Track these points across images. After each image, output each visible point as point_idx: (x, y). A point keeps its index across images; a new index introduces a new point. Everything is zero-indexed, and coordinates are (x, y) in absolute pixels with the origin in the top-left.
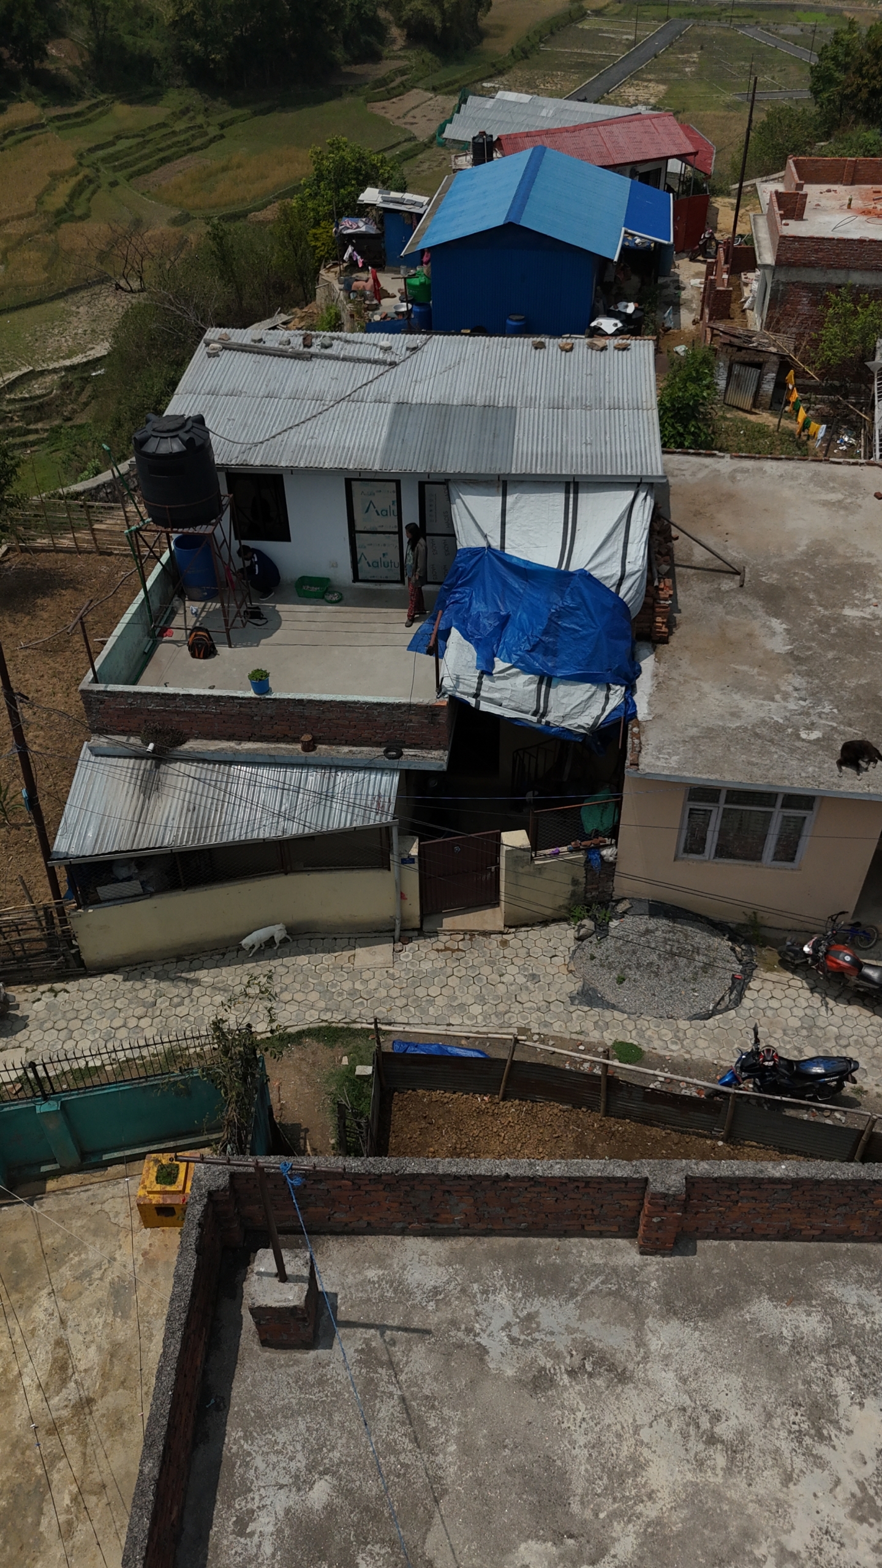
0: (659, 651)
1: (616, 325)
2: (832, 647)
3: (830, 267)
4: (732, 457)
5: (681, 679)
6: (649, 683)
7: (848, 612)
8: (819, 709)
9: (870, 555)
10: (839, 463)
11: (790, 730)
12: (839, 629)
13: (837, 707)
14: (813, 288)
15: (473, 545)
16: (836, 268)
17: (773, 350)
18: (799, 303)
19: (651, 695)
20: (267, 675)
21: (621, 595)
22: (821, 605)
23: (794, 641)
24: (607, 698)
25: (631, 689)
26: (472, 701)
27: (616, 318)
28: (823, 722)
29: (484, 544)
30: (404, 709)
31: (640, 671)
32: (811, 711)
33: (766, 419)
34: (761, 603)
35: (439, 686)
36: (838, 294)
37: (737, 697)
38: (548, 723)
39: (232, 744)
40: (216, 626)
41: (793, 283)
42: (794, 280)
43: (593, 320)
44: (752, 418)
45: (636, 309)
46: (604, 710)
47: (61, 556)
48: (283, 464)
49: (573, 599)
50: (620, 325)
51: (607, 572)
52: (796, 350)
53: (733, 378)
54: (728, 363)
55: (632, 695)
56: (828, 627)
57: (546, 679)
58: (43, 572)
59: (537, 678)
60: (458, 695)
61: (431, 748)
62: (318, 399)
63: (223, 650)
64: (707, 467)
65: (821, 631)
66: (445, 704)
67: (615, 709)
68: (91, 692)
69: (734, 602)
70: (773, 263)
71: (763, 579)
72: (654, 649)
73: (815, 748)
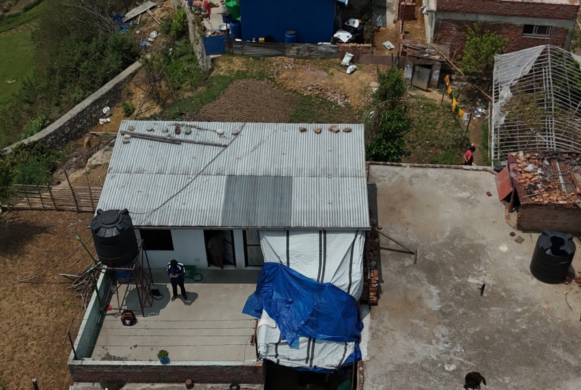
0: (372, 311)
1: (348, 37)
2: (462, 305)
3: (467, 12)
4: (411, 167)
5: (384, 330)
6: (367, 335)
7: (471, 280)
8: (455, 350)
9: (483, 238)
10: (468, 170)
11: (440, 365)
12: (465, 293)
13: (464, 348)
14: (458, 22)
15: (273, 261)
16: (470, 13)
17: (437, 57)
18: (451, 30)
19: (369, 342)
20: (167, 354)
21: (350, 293)
22: (457, 276)
23: (443, 301)
24: (346, 349)
25: (357, 340)
26: (275, 360)
27: (348, 31)
28: (456, 358)
29: (277, 261)
30: (239, 368)
31: (363, 327)
32: (450, 351)
33: (435, 96)
34: (425, 275)
35: (258, 355)
36: (472, 27)
37: (413, 342)
38: (315, 367)
39: (149, 385)
40: (135, 306)
41: (447, 20)
42: (447, 18)
43: (335, 33)
44: (427, 94)
45: (360, 24)
46: (344, 356)
47: (35, 212)
48: (170, 225)
49: (325, 299)
50: (351, 36)
51: (342, 283)
52: (451, 55)
53: (415, 73)
54: (412, 65)
55: (359, 343)
56: (460, 291)
57: (312, 339)
58: (25, 225)
59: (307, 339)
60: (268, 358)
61: (255, 383)
62: (186, 173)
63: (140, 318)
64: (397, 174)
65: (457, 294)
66: (261, 365)
67: (350, 356)
68: (74, 365)
69: (411, 274)
70: (435, 10)
71: (427, 257)
72: (370, 309)
73: (452, 376)
